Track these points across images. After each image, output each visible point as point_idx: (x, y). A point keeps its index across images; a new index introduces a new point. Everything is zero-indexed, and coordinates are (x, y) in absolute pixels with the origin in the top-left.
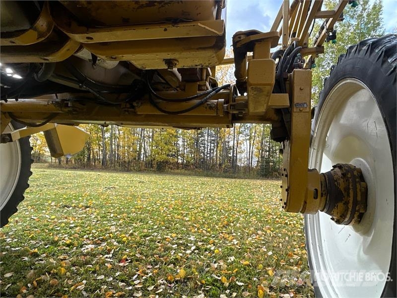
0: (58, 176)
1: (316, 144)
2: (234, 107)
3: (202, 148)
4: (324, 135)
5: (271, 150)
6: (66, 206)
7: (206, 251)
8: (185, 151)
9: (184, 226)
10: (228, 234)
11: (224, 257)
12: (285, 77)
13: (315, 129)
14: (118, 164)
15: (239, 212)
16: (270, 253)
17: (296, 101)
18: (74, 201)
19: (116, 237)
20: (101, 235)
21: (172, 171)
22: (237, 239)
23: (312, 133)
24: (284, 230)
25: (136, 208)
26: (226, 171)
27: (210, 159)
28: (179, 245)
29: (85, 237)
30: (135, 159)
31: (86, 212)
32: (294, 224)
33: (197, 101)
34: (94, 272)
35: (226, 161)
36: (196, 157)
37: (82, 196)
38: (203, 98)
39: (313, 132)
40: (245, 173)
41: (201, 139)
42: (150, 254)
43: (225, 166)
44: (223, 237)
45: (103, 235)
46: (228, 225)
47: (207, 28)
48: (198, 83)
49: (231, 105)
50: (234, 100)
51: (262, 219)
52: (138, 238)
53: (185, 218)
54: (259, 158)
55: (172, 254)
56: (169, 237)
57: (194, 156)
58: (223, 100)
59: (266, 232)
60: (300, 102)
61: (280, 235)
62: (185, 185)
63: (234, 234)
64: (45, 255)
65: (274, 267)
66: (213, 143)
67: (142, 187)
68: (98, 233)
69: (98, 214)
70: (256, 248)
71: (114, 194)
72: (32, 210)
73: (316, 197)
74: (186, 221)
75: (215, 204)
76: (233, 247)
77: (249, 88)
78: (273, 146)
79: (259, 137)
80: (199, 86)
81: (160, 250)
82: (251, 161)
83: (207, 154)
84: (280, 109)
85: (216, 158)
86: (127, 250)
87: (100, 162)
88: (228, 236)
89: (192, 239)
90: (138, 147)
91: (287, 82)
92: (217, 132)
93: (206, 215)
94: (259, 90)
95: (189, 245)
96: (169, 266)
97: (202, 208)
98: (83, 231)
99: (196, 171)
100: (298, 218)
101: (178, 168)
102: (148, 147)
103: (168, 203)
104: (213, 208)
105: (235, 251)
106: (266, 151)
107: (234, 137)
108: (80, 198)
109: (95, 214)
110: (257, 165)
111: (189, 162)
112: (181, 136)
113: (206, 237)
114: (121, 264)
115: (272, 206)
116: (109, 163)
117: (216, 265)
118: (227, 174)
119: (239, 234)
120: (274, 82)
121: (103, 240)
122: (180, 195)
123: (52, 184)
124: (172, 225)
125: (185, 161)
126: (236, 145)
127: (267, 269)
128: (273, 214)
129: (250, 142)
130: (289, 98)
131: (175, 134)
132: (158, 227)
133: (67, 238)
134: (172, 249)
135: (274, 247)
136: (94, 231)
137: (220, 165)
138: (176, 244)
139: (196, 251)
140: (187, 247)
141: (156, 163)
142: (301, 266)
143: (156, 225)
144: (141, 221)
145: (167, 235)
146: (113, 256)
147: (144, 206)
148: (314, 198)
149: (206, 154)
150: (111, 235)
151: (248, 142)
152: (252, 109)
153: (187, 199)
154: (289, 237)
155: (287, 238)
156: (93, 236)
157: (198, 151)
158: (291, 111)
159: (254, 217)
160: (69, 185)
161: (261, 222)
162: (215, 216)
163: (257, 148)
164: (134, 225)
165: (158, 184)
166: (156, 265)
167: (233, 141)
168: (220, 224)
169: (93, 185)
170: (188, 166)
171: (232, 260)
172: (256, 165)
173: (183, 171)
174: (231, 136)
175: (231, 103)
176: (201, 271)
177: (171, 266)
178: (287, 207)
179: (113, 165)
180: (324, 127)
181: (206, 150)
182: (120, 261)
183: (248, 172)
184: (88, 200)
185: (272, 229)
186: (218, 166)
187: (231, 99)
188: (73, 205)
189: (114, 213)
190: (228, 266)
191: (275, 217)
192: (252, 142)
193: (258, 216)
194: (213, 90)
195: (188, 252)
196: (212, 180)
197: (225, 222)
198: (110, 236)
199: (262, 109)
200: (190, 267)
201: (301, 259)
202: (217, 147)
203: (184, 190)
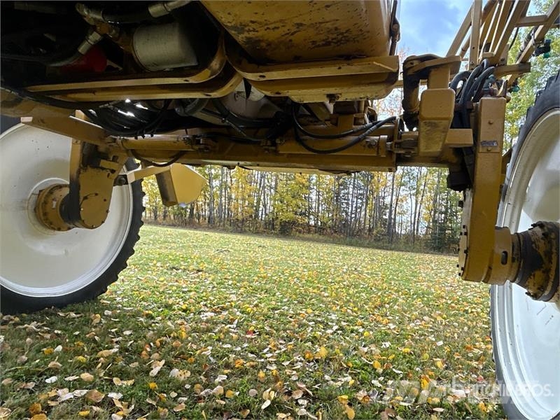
0: (156, 234)
1: (511, 196)
2: (399, 145)
3: (345, 205)
4: (523, 184)
5: (449, 210)
6: (174, 268)
7: (352, 332)
8: (320, 208)
9: (322, 302)
10: (382, 316)
11: (376, 342)
12: (468, 107)
13: (511, 176)
14: (229, 222)
15: (397, 291)
16: (440, 343)
17: (482, 138)
18: (182, 263)
19: (238, 307)
20: (221, 302)
21: (301, 235)
22: (394, 323)
23: (506, 181)
24: (462, 318)
25: (258, 277)
26: (377, 240)
27: (356, 220)
28: (316, 322)
29: (202, 303)
30: (251, 216)
31: (198, 277)
32: (477, 312)
33: (352, 138)
34: (219, 340)
35: (379, 225)
36: (335, 217)
37: (191, 258)
38: (361, 134)
39: (509, 180)
40: (408, 244)
41: (342, 192)
42: (281, 328)
43: (377, 233)
44: (375, 320)
45: (223, 303)
46: (382, 306)
47: (381, 65)
48: (354, 116)
49: (396, 143)
50: (400, 137)
51: (431, 303)
52: (266, 310)
53: (323, 293)
54: (429, 222)
55: (309, 331)
56: (303, 312)
57: (332, 216)
58: (386, 136)
59: (436, 319)
60: (488, 140)
61: (456, 324)
62: (321, 254)
63: (390, 318)
64: (160, 318)
65: (445, 359)
66: (361, 199)
67: (263, 252)
68: (216, 300)
69: (213, 280)
70: (421, 335)
71: (229, 258)
72: (136, 270)
73: (504, 262)
74: (324, 297)
75: (363, 280)
76: (389, 332)
77: (422, 123)
78: (452, 206)
79: (430, 192)
80: (355, 119)
81: (294, 326)
82: (417, 227)
83: (352, 213)
84: (461, 148)
85: (365, 221)
86: (254, 322)
87: (205, 219)
88: (381, 318)
89: (334, 318)
90: (255, 201)
91: (473, 114)
92: (368, 183)
93: (351, 292)
94: (433, 125)
95: (330, 323)
96: (306, 344)
97: (345, 283)
98: (198, 297)
99: (334, 237)
100: (484, 305)
101: (309, 232)
102: (269, 202)
103: (301, 274)
104: (360, 284)
105: (391, 336)
106: (441, 213)
107: (393, 190)
108: (189, 260)
109: (210, 279)
110: (426, 233)
111: (325, 224)
112: (315, 187)
113: (352, 317)
114: (248, 336)
115: (447, 288)
116: (217, 220)
117: (366, 349)
118: (380, 243)
119: (397, 318)
120: (452, 115)
121: (223, 309)
122: (315, 265)
123: (151, 242)
124: (306, 300)
125: (319, 223)
126: (394, 202)
127: (435, 359)
128: (447, 298)
129: (417, 198)
130: (474, 135)
131: (307, 184)
132: (288, 301)
133: (181, 303)
134: (308, 326)
135: (446, 337)
136: (212, 298)
137: (370, 230)
138: (314, 321)
139: (340, 332)
140: (326, 326)
141: (278, 223)
142: (484, 363)
143: (286, 297)
144: (266, 292)
145: (301, 310)
146: (237, 327)
147: (269, 275)
148: (503, 263)
149: (349, 214)
150: (232, 303)
151: (413, 198)
152: (423, 148)
153: (323, 271)
154: (469, 328)
155: (466, 329)
156: (210, 303)
157: (338, 208)
158: (475, 151)
159: (420, 299)
160: (172, 245)
161: (428, 306)
162: (364, 294)
163: (428, 208)
164: (258, 296)
165: (284, 251)
166: (290, 341)
167: (390, 197)
168: (370, 303)
169: (201, 247)
170: (323, 229)
171: (388, 346)
172: (424, 233)
173: (316, 236)
174: (388, 189)
175: (396, 140)
176: (347, 353)
177: (309, 344)
178: (465, 274)
179: (222, 224)
180: (523, 173)
181: (350, 208)
182: (247, 332)
183: (411, 243)
184: (198, 263)
185: (445, 316)
186: (366, 231)
187: (396, 136)
188: (182, 267)
189: (232, 279)
190: (382, 352)
191: (449, 302)
192: (420, 199)
193: (425, 299)
194: (374, 124)
195: (329, 331)
196: (357, 249)
197: (378, 303)
198: (231, 305)
199: (436, 148)
200: (332, 347)
201: (484, 354)
202: (367, 204)
203: (320, 260)
